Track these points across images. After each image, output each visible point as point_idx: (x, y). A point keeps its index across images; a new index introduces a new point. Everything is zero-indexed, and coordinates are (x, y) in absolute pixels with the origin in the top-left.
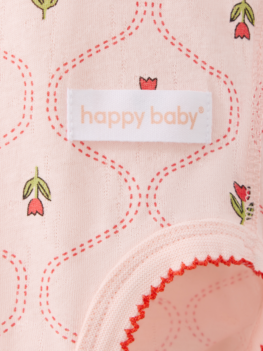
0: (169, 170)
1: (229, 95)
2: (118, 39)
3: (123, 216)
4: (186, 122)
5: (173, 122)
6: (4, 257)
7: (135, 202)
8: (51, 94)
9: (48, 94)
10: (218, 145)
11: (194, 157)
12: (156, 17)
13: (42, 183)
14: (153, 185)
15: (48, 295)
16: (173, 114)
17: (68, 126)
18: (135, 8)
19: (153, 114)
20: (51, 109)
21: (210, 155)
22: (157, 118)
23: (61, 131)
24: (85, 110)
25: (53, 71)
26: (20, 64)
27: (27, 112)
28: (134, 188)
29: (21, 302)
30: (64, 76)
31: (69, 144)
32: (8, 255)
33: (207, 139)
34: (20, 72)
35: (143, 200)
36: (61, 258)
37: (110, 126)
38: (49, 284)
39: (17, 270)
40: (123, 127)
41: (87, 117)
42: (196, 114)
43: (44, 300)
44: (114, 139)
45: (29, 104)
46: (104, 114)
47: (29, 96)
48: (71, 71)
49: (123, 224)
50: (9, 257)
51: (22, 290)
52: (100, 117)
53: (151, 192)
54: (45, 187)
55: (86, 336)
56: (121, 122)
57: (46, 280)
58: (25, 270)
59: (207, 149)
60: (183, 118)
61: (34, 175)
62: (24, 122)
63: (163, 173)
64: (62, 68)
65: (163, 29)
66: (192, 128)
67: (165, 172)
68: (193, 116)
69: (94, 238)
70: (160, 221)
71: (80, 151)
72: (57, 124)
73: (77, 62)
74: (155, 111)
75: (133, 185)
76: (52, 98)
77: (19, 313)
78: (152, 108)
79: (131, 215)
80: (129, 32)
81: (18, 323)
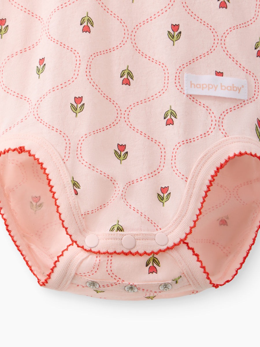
0: (229, 111)
1: (254, 81)
2: (206, 54)
3: (208, 130)
4: (236, 90)
5: (231, 90)
6: (155, 143)
7: (214, 123)
8: (177, 76)
9: (176, 77)
10: (251, 101)
11: (240, 106)
12: (223, 45)
13: (173, 112)
14: (222, 117)
15: (175, 159)
16: (231, 87)
17: (185, 88)
18: (213, 41)
19: (222, 86)
20: (177, 82)
21: (247, 105)
22: (223, 88)
23: (182, 90)
24: (192, 83)
25: (178, 67)
26: (163, 65)
27: (166, 85)
28: (213, 117)
29: (162, 163)
30: (183, 69)
31: (185, 96)
32: (157, 142)
33: (245, 98)
34: (163, 69)
35: (217, 123)
36: (181, 143)
37: (203, 89)
38: (176, 155)
39: (161, 149)
40: (209, 90)
41: (193, 86)
42: (241, 88)
43: (173, 162)
44: (204, 94)
45: (166, 81)
46: (200, 85)
47: (167, 78)
48: (186, 68)
49: (208, 133)
50: (157, 143)
51: (163, 157)
52: (198, 86)
53: (221, 120)
54: (174, 113)
55: (192, 179)
56: (207, 88)
57: (174, 153)
58: (164, 149)
59: (246, 102)
60: (235, 89)
61: (169, 109)
62: (164, 89)
63: (226, 112)
64: (182, 66)
65: (226, 50)
66: (239, 93)
67: (227, 112)
68: (239, 88)
69: (195, 137)
70: (224, 134)
71: (190, 98)
72: (180, 88)
73: (188, 64)
74: (222, 85)
75: (213, 115)
76: (177, 78)
77: (161, 167)
78: (221, 84)
79: (212, 129)
80: (211, 51)
81: (161, 172)
